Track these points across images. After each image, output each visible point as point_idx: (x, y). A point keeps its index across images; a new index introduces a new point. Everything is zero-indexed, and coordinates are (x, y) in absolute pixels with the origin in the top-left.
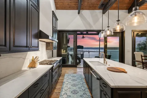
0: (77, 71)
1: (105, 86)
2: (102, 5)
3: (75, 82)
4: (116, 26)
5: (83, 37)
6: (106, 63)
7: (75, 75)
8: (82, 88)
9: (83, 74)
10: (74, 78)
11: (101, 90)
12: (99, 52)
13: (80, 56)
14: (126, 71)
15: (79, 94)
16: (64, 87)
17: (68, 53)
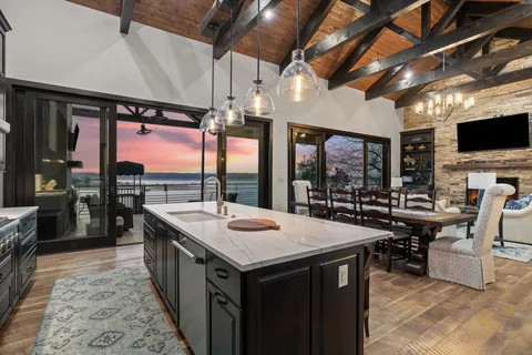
0: (117, 259)
1: (224, 274)
2: (213, 24)
3: (108, 300)
4: (253, 97)
5: (143, 131)
6: (226, 211)
7: (107, 274)
8: (138, 315)
9: (143, 264)
10: (102, 288)
11: (211, 294)
12: (203, 184)
13: (128, 203)
14: (277, 224)
15: (126, 342)
16: (50, 335)
17: (73, 193)
